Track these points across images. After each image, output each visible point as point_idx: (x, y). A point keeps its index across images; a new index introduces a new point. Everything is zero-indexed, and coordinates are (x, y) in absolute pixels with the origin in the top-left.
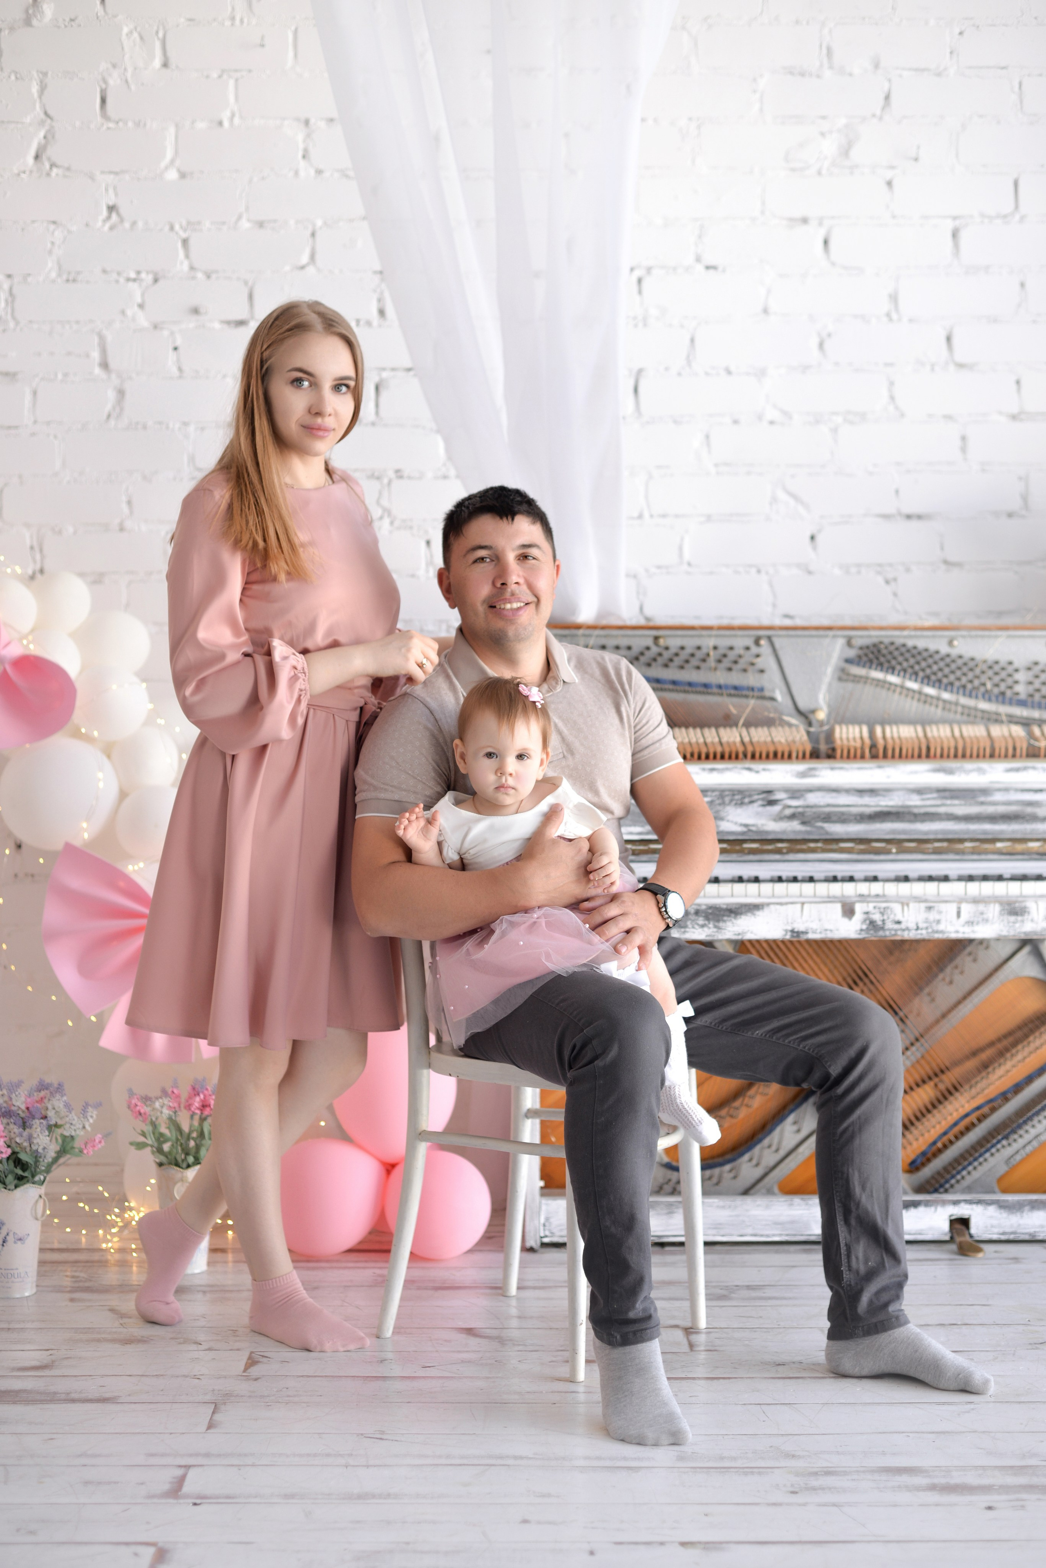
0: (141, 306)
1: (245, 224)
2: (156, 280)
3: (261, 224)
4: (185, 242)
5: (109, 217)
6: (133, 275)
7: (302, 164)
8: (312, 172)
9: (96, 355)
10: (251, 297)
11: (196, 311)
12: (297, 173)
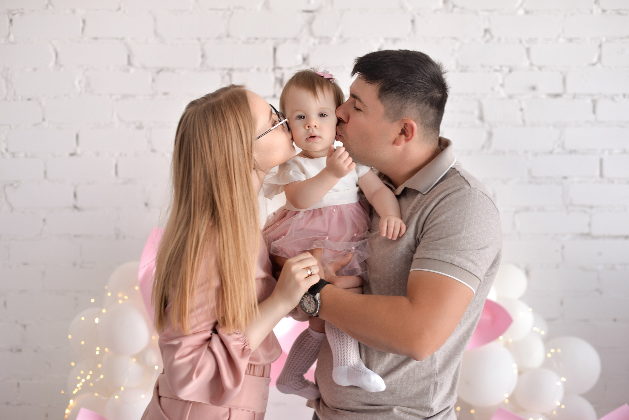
0: (502, 85)
1: (562, 40)
2: (510, 71)
3: (571, 40)
4: (528, 50)
5: (485, 35)
6: (498, 68)
7: (595, 7)
8: (600, 11)
9: (476, 113)
10: (564, 81)
11: (534, 88)
12: (591, 12)
